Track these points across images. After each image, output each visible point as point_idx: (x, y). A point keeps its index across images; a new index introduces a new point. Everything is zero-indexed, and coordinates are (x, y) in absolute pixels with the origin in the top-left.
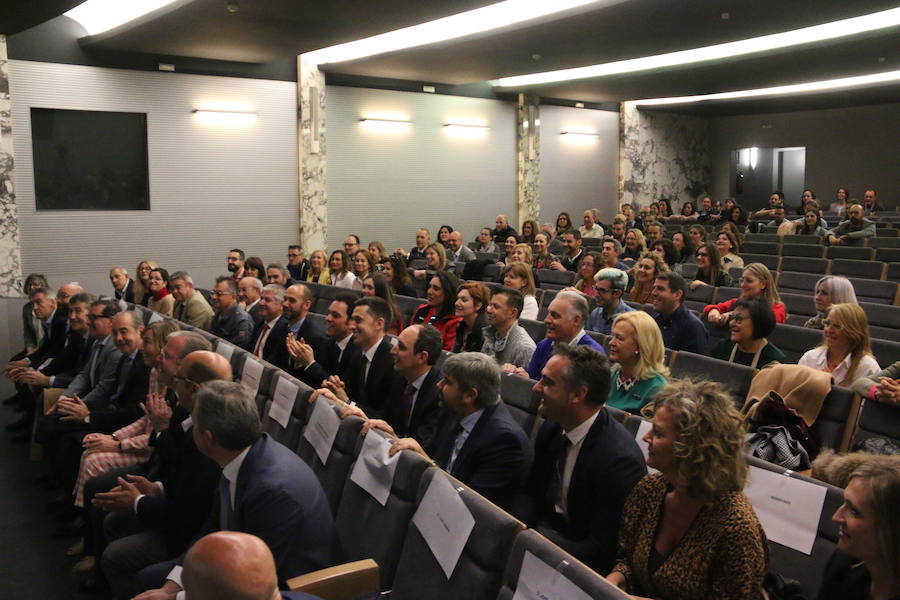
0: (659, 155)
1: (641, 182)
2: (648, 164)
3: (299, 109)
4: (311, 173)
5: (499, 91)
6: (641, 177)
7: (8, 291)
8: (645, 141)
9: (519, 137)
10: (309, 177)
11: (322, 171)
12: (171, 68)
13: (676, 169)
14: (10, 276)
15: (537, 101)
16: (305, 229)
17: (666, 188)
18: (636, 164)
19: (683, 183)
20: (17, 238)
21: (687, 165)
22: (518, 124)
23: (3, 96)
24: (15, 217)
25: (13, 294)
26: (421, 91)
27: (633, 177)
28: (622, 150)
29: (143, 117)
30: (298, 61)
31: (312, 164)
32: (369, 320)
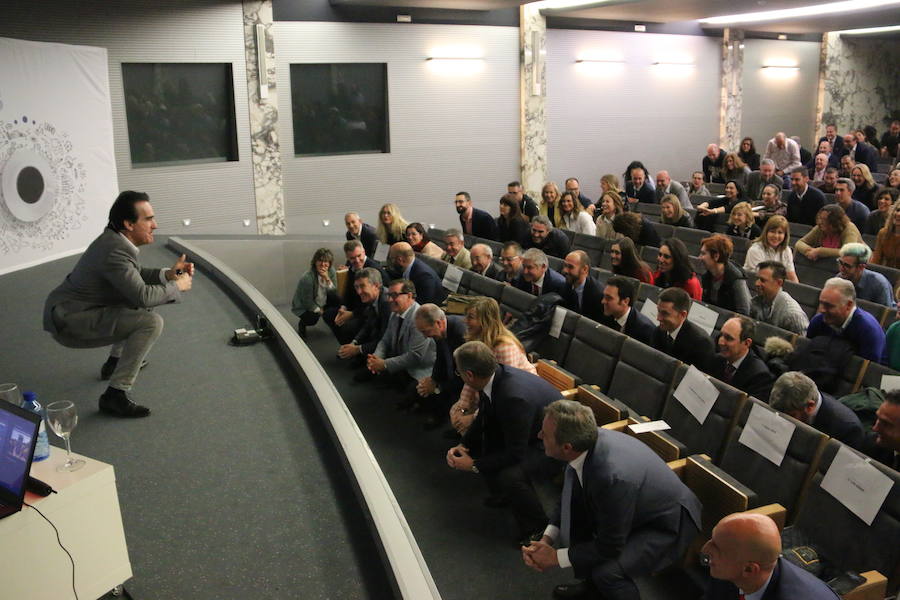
0: (860, 84)
1: (838, 113)
3: (522, 54)
4: (533, 114)
5: (705, 27)
6: (839, 108)
7: (274, 229)
8: (846, 71)
9: (722, 73)
10: (530, 118)
11: (542, 112)
12: (408, 19)
13: (876, 99)
14: (275, 217)
15: (742, 36)
16: (527, 168)
17: (864, 119)
18: (836, 96)
19: (882, 112)
20: (280, 183)
21: (887, 93)
22: (723, 59)
23: (269, 55)
24: (279, 164)
25: (278, 232)
26: (633, 30)
27: (831, 109)
28: (822, 80)
29: (384, 67)
30: (521, 7)
31: (534, 105)
32: (674, 314)
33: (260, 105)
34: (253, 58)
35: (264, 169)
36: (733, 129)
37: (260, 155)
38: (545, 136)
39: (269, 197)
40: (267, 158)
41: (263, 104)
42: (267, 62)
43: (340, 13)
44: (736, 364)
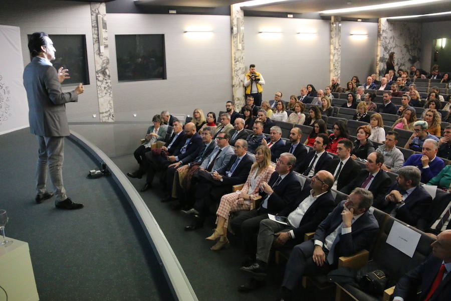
0: (397, 43)
2: (391, 48)
3: (232, 29)
4: (238, 59)
5: (322, 15)
7: (108, 119)
8: (390, 37)
9: (331, 38)
10: (236, 61)
11: (242, 58)
12: (175, 12)
13: (405, 50)
14: (109, 113)
15: (340, 20)
16: (235, 86)
17: (399, 60)
18: (386, 49)
19: (407, 57)
20: (111, 95)
21: (410, 48)
22: (331, 31)
23: (104, 30)
24: (110, 86)
25: (110, 120)
26: (287, 17)
27: (384, 55)
28: (379, 41)
29: (163, 36)
30: (231, 6)
31: (238, 55)
32: (344, 149)
33: (100, 56)
34: (96, 32)
35: (103, 88)
36: (337, 65)
37: (101, 81)
38: (245, 70)
39: (106, 103)
40: (104, 83)
41: (102, 56)
42: (104, 34)
43: (140, 9)
44: (374, 175)
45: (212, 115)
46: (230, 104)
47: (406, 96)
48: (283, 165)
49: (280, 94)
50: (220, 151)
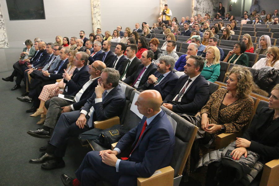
1: (199, 7)
2: (201, 1)
4: (95, 6)
7: (4, 46)
11: (99, 5)
13: (211, 3)
14: (4, 41)
16: (94, 24)
17: (207, 9)
18: (198, 2)
19: (213, 7)
20: (5, 29)
21: (214, 2)
24: (3, 23)
25: (6, 47)
27: (197, 6)
31: (95, 3)
32: (131, 51)
38: (100, 13)
44: (147, 67)
45: (66, 39)
46: (82, 32)
47: (197, 25)
48: (78, 61)
49: (120, 27)
50: (56, 58)
